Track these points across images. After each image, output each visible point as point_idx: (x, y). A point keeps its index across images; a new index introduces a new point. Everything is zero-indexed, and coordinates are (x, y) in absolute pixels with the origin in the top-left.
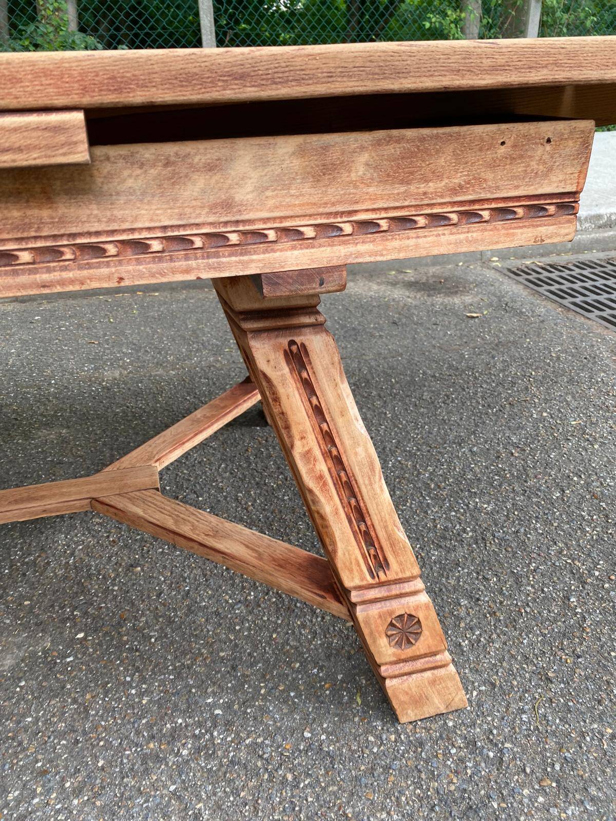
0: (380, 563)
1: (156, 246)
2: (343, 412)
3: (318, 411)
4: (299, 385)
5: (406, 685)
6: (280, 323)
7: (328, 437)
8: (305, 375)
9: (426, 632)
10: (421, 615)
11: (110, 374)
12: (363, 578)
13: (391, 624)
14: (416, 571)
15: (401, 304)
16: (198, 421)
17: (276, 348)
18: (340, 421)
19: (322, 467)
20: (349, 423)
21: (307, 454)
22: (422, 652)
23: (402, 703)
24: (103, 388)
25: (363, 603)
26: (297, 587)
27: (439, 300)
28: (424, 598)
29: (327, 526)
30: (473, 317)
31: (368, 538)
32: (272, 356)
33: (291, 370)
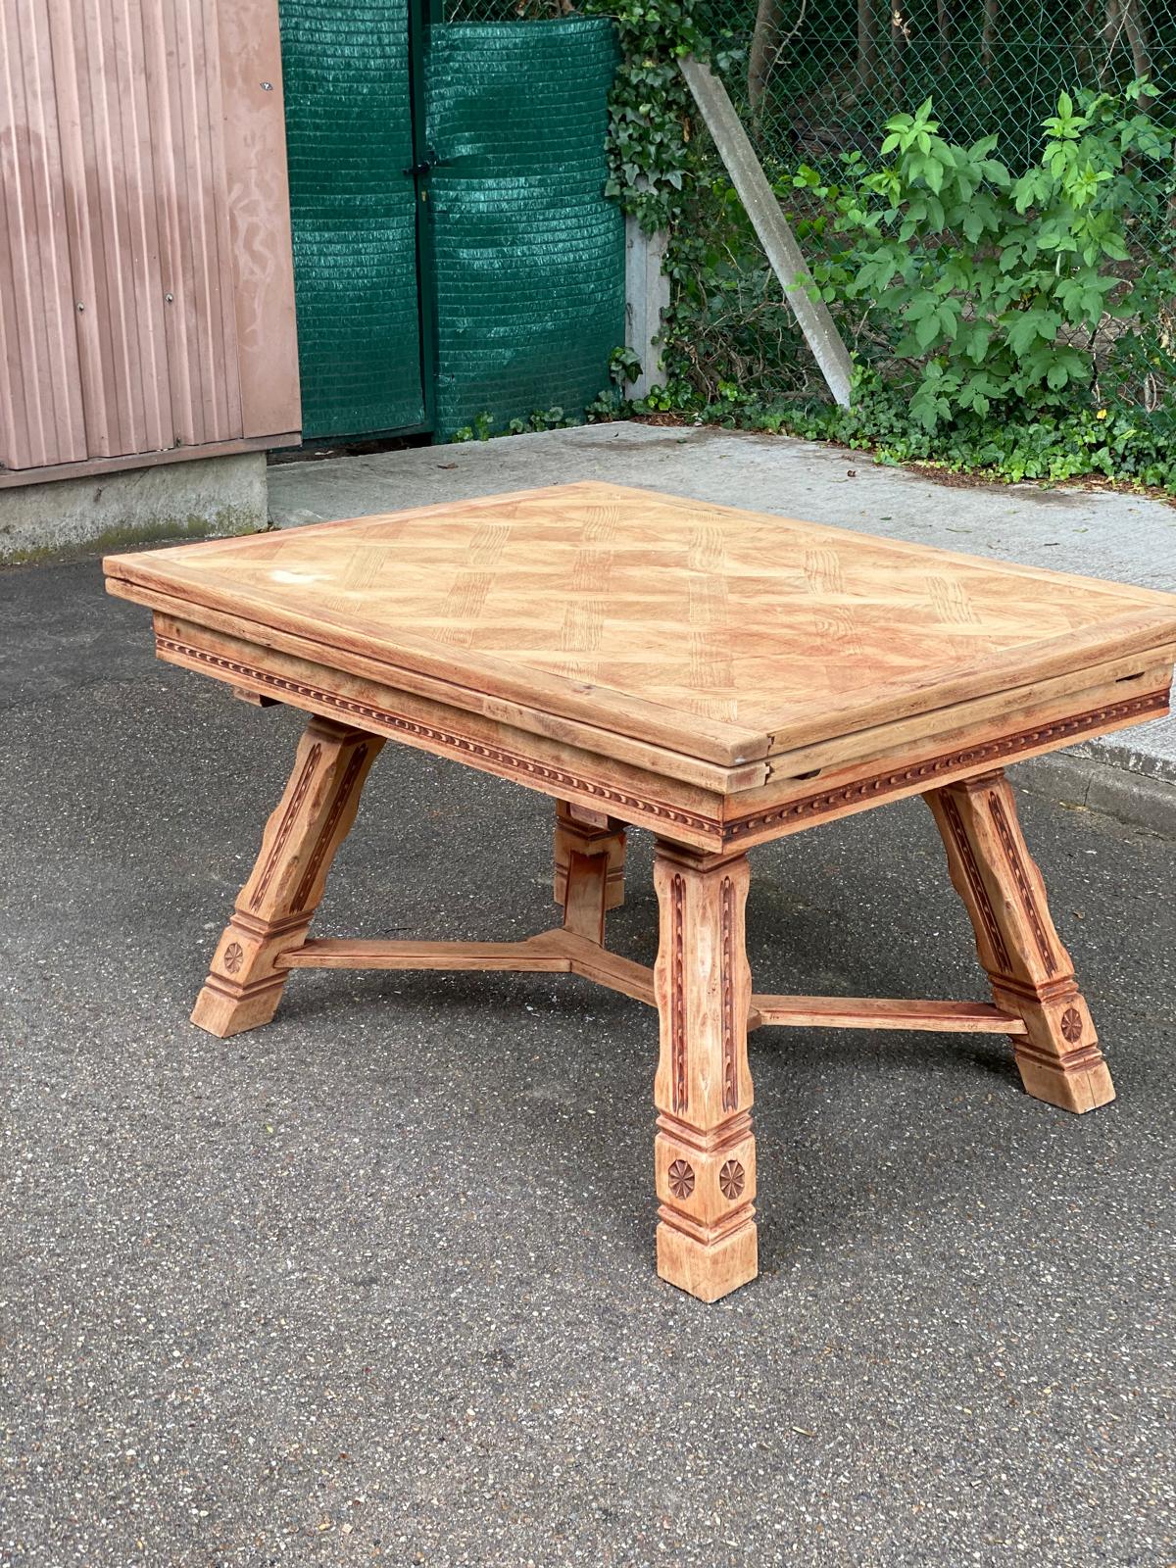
0: (683, 1099)
2: (699, 947)
3: (679, 940)
4: (675, 912)
5: (669, 1235)
6: (676, 858)
7: (679, 965)
8: (679, 906)
10: (695, 1173)
12: (667, 1106)
13: (675, 1165)
17: (667, 876)
18: (689, 956)
19: (669, 989)
21: (662, 971)
22: (689, 1211)
23: (663, 1252)
25: (664, 1130)
31: (681, 1071)
32: (664, 881)
33: (673, 898)
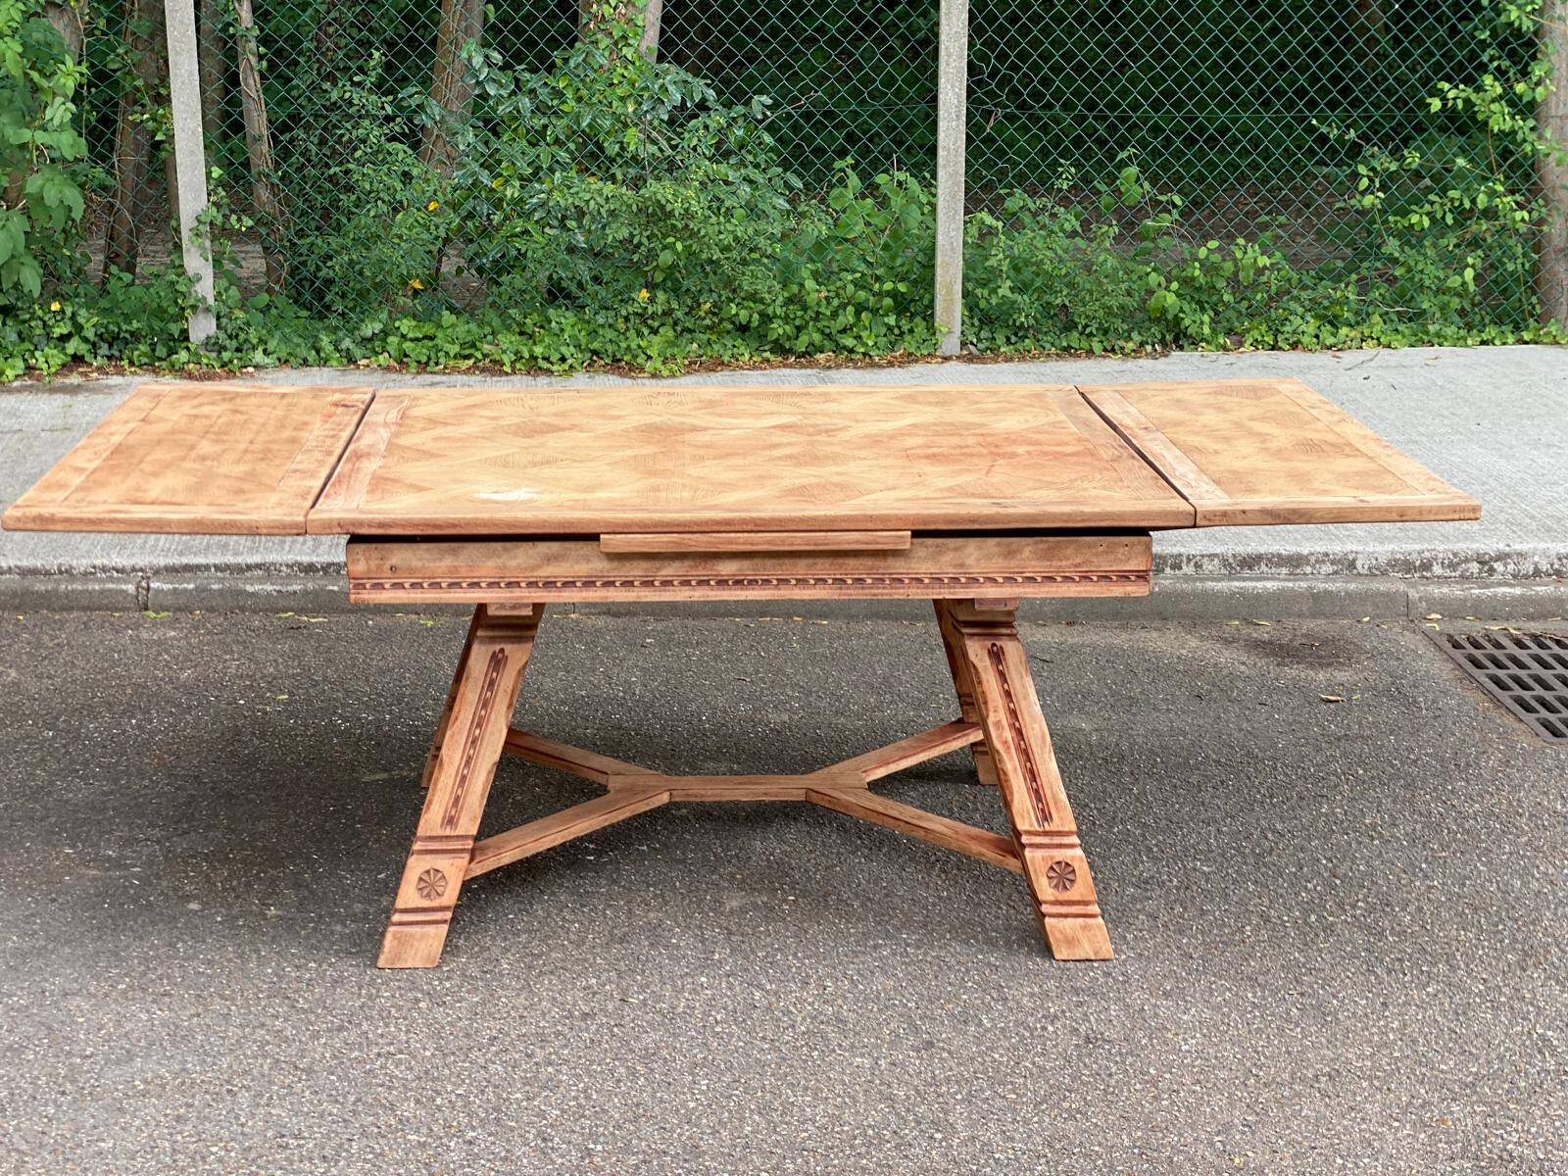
0: (1046, 816)
1: (927, 581)
2: (1026, 697)
3: (1008, 694)
4: (996, 674)
5: (1061, 925)
6: (987, 631)
7: (1013, 714)
8: (1000, 667)
9: (1079, 881)
10: (1076, 865)
11: (775, 718)
12: (1031, 825)
13: (1052, 868)
14: (1074, 828)
15: (1225, 672)
16: (904, 749)
17: (982, 648)
19: (1008, 734)
20: (1029, 706)
21: (998, 724)
22: (1074, 898)
23: (1056, 940)
24: (771, 730)
25: (1031, 845)
26: (984, 850)
27: (1292, 671)
28: (1079, 852)
29: (1007, 781)
30: (1331, 701)
31: (1038, 795)
32: (979, 652)
33: (992, 664)
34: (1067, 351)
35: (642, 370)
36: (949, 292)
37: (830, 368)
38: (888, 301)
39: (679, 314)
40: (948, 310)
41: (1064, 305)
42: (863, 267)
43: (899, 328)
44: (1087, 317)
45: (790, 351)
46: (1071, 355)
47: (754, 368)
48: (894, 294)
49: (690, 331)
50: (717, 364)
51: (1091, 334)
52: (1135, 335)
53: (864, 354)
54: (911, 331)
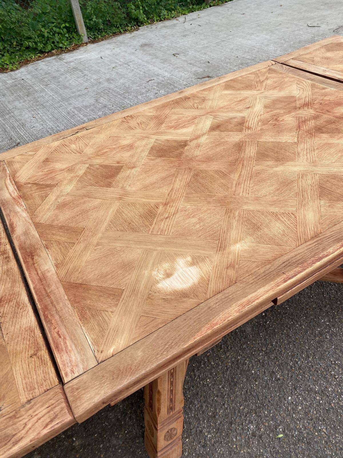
34: (115, 34)
35: (7, 69)
36: (81, 23)
37: (58, 55)
38: (65, 30)
39: (8, 48)
40: (82, 28)
41: (109, 20)
42: (54, 21)
43: (69, 37)
44: (116, 22)
45: (45, 52)
46: (116, 34)
47: (38, 60)
48: (66, 27)
49: (13, 53)
50: (27, 62)
51: (119, 27)
52: (129, 25)
53: (66, 48)
54: (73, 37)
